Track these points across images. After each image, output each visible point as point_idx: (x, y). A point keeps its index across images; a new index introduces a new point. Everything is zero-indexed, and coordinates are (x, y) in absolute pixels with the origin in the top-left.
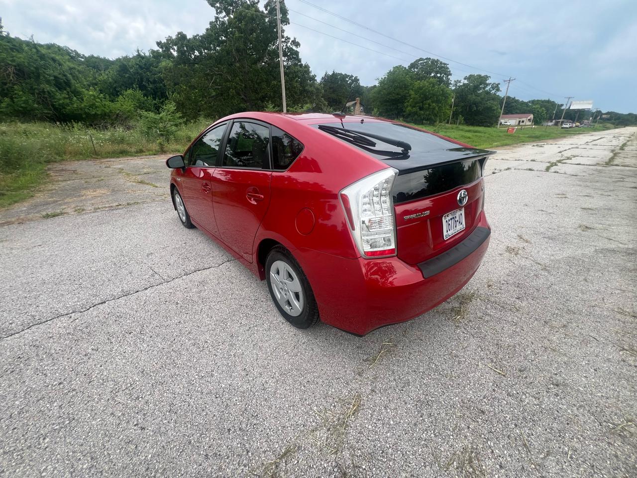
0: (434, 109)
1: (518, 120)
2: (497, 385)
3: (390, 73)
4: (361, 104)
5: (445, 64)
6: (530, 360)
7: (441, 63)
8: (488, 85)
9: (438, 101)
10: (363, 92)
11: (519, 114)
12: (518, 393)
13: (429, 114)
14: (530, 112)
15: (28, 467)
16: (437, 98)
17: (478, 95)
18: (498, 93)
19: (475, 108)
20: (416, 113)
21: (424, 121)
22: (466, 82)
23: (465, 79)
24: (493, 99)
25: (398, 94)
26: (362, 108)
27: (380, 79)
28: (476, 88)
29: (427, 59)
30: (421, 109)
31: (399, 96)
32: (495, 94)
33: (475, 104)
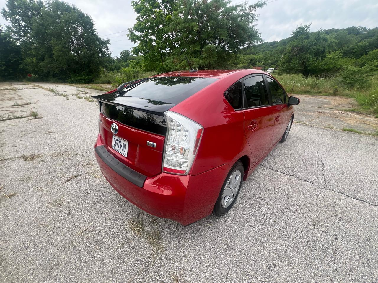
2: (76, 227)
6: (77, 260)
12: (65, 236)
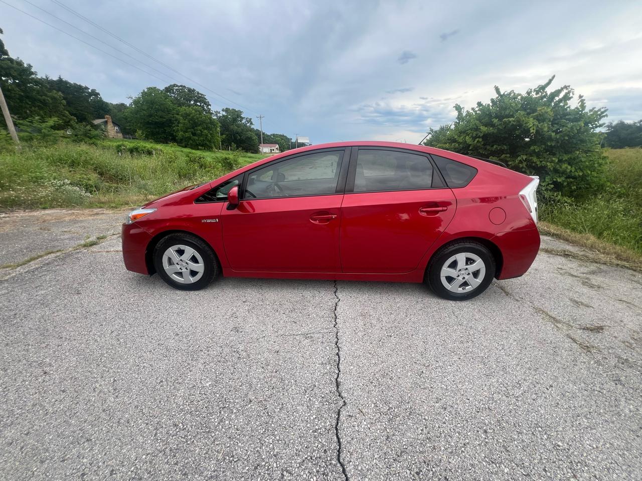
0: (207, 135)
1: (270, 148)
3: (144, 93)
4: (115, 124)
5: (202, 95)
7: (198, 93)
8: (243, 118)
9: (208, 128)
10: (110, 109)
11: (268, 144)
13: (203, 140)
14: (276, 143)
15: (589, 457)
16: (207, 126)
17: (238, 126)
18: (252, 127)
19: (239, 137)
20: (190, 138)
21: (200, 147)
22: (224, 113)
23: (223, 110)
24: (250, 131)
25: (161, 117)
26: (116, 128)
27: (134, 98)
28: (235, 120)
29: (181, 86)
30: (194, 134)
31: (165, 120)
32: (250, 127)
33: (237, 133)
